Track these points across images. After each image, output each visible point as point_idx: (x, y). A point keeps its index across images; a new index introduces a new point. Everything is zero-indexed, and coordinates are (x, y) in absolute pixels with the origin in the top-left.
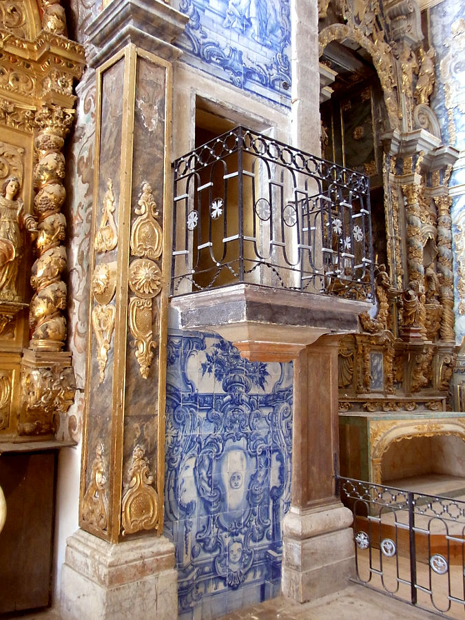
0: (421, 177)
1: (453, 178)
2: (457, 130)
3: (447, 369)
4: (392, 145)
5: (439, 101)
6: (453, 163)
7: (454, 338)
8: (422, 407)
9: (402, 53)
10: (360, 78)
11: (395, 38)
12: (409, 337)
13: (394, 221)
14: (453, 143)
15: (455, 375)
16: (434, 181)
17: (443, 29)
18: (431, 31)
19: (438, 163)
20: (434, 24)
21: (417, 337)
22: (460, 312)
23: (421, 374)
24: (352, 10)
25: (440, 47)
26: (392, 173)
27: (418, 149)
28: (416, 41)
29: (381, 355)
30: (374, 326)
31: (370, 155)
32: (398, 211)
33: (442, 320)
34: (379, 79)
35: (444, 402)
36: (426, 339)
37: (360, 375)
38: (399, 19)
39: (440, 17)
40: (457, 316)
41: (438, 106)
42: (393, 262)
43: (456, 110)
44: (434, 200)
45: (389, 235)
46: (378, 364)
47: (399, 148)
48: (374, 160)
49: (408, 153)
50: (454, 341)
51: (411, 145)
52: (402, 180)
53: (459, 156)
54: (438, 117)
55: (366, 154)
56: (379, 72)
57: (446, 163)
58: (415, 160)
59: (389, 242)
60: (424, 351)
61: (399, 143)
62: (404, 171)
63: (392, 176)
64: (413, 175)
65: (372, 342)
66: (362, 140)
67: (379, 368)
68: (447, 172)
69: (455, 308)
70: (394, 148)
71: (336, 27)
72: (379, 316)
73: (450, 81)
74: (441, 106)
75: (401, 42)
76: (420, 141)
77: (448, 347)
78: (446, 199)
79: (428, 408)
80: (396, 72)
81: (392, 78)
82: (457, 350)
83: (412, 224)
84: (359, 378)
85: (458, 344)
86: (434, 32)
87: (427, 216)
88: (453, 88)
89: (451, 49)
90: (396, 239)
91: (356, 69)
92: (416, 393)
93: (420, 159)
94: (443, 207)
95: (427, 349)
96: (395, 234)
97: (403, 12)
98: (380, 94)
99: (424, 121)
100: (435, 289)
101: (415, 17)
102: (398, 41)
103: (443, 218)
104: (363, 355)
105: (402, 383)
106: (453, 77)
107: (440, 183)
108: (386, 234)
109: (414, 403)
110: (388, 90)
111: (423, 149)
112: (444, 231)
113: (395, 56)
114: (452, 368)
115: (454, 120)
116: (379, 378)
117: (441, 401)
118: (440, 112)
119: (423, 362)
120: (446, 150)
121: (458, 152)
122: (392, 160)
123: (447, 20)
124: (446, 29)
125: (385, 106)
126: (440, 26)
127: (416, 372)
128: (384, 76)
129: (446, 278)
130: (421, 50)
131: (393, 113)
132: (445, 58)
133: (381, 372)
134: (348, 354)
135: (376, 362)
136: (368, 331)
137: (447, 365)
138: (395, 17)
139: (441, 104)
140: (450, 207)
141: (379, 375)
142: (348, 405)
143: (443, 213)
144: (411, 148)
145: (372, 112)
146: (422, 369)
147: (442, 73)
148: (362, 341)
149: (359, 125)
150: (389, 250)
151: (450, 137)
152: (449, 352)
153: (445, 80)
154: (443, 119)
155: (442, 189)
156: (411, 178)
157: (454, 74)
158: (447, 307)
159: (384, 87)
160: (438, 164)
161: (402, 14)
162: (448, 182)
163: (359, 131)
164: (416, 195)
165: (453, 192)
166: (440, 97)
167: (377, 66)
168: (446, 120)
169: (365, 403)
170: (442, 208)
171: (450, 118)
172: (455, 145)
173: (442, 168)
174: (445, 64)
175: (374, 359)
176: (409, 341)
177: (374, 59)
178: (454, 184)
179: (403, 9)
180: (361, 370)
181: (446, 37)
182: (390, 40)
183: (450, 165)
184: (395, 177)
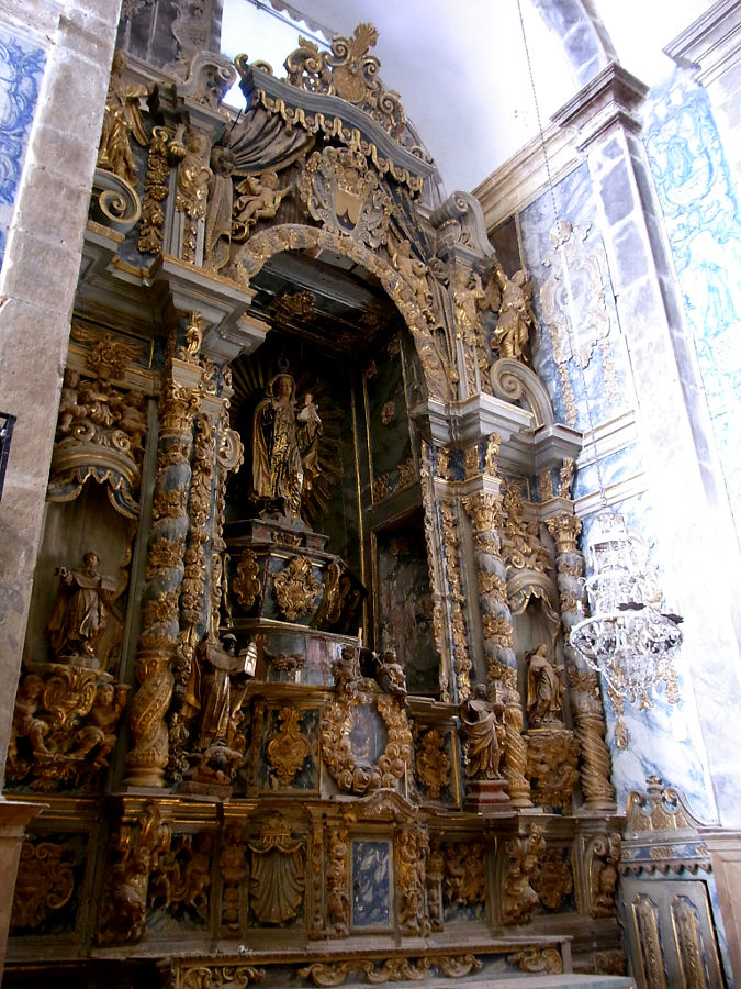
0: (499, 481)
1: (579, 482)
2: (577, 398)
3: (603, 869)
4: (432, 427)
5: (545, 353)
6: (577, 457)
7: (613, 797)
8: (501, 964)
9: (456, 276)
10: (381, 319)
11: (441, 254)
12: (477, 801)
13: (447, 565)
14: (573, 422)
15: (624, 881)
16: (542, 490)
17: (541, 240)
18: (523, 246)
19: (545, 457)
20: (527, 235)
21: (498, 801)
22: (619, 744)
23: (525, 881)
24: (331, 204)
25: (537, 268)
26: (443, 477)
27: (485, 430)
28: (481, 257)
29: (386, 845)
30: (364, 782)
31: (405, 448)
32: (457, 547)
33: (582, 762)
34: (402, 316)
35: (566, 949)
36: (529, 803)
37: (321, 893)
38: (447, 226)
39: (535, 223)
40: (614, 752)
41: (544, 362)
42: (448, 646)
43: (571, 364)
44: (547, 526)
45: (437, 592)
46: (374, 868)
47: (450, 432)
48: (411, 457)
49: (469, 441)
50: (611, 806)
51: (471, 425)
52: (465, 491)
53: (584, 442)
54: (544, 381)
55: (400, 448)
56: (400, 305)
57: (559, 456)
58: (484, 449)
59: (438, 606)
60: (521, 831)
61: (448, 421)
62: (468, 472)
63: (440, 482)
64: (481, 478)
65: (346, 816)
66: (393, 424)
67: (379, 876)
68: (564, 472)
69: (610, 736)
70: (439, 432)
71: (289, 229)
72: (383, 757)
73: (556, 318)
74: (548, 362)
75: (451, 259)
76: (482, 416)
77: (597, 820)
78: (566, 522)
79: (518, 967)
80: (441, 306)
81: (429, 313)
82: (620, 825)
83: (485, 569)
84: (317, 901)
85: (621, 813)
86: (528, 247)
87: (527, 555)
88: (562, 329)
89: (554, 268)
90: (453, 600)
91: (364, 304)
92: (519, 928)
93: (492, 449)
94: (564, 537)
95: (528, 827)
96: (451, 590)
97: (452, 214)
98: (410, 342)
99: (512, 386)
100: (549, 697)
101: (474, 220)
102: (445, 259)
103: (563, 557)
104: (330, 847)
105: (483, 904)
106: (561, 312)
107: (554, 493)
108: (431, 591)
109: (469, 958)
110: (421, 333)
111: (495, 429)
112: (569, 582)
113: (442, 281)
114: (615, 865)
115: (571, 381)
116: (377, 901)
117: (559, 946)
118: (548, 372)
119: (523, 856)
120: (551, 431)
121: (581, 435)
122: (440, 455)
123: (543, 226)
124: (544, 239)
125: (420, 362)
126: (535, 236)
127: (512, 880)
128: (411, 312)
129: (580, 673)
130: (499, 273)
131: (435, 372)
132: (546, 284)
133: (385, 883)
134: (292, 846)
135: (369, 860)
136: (351, 792)
137: (603, 859)
138: (441, 223)
139: (548, 358)
140: (579, 537)
141: (382, 891)
142: (247, 973)
143: (566, 549)
144: (471, 431)
145: (404, 374)
146: (523, 872)
147: (544, 308)
148: (324, 816)
149: (389, 399)
150: (437, 623)
151: (567, 411)
152: (603, 830)
153: (549, 317)
154: (554, 383)
155: (557, 505)
156: (477, 485)
157: (562, 307)
158: (590, 733)
159: (413, 329)
160: (545, 459)
161: (450, 218)
162: (571, 491)
163: (389, 410)
164: (490, 516)
165: (583, 507)
166: (546, 346)
167: (394, 294)
168: (558, 383)
169: (307, 965)
170: (561, 539)
171: (563, 379)
172: (575, 425)
173: (554, 465)
174: (547, 293)
175: (364, 855)
176: (476, 810)
177: (383, 281)
178: (582, 495)
179: (448, 209)
180: (324, 881)
181: (545, 250)
182: (429, 256)
183: (568, 460)
184: (449, 485)
